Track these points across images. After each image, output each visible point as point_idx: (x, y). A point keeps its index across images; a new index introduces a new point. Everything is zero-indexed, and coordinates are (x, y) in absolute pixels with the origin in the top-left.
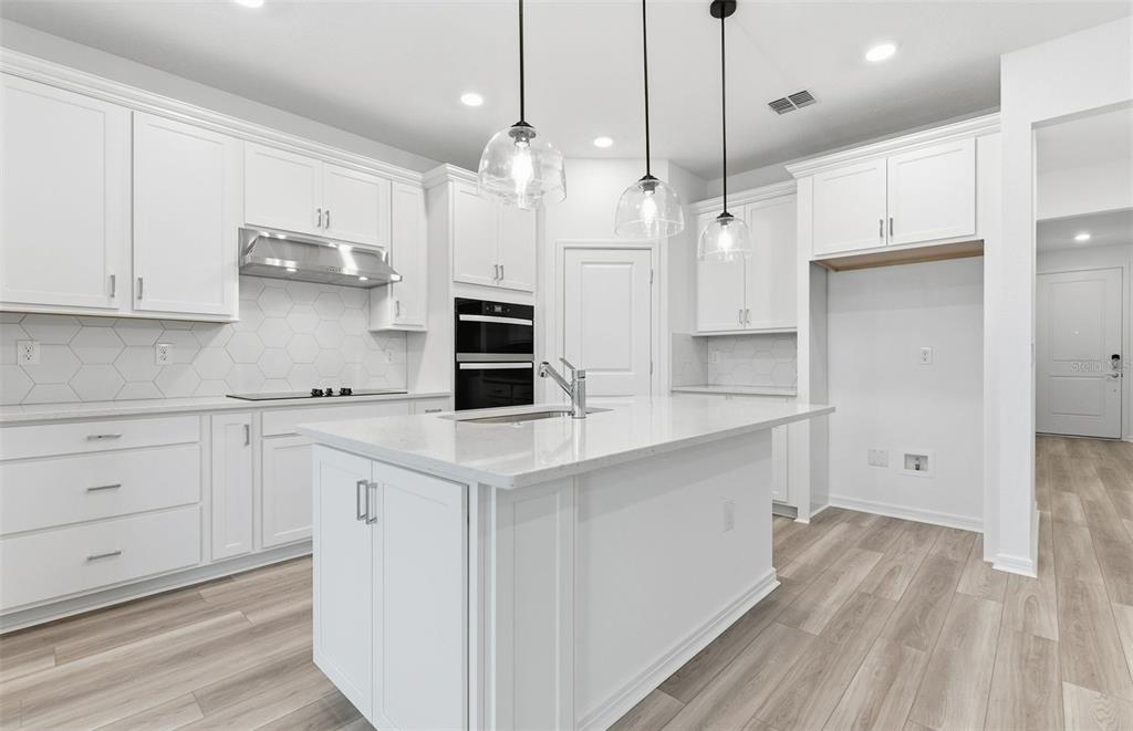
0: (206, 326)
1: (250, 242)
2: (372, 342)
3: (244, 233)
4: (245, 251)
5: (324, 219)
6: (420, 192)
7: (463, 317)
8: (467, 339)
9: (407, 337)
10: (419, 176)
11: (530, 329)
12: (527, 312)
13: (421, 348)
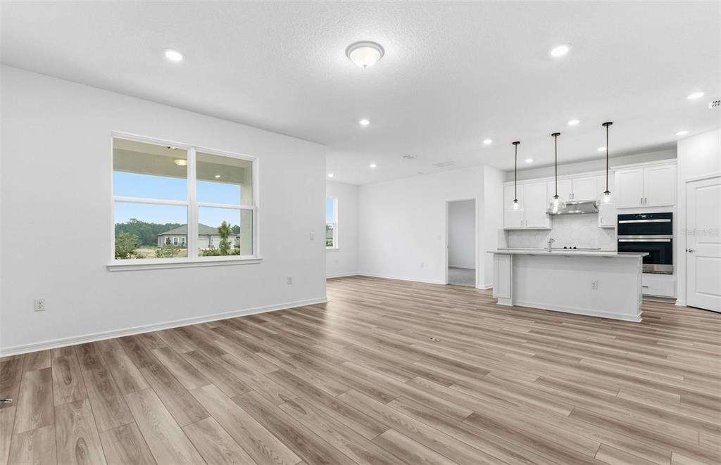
5: (572, 196)
7: (621, 222)
8: (626, 230)
11: (670, 223)
12: (670, 215)
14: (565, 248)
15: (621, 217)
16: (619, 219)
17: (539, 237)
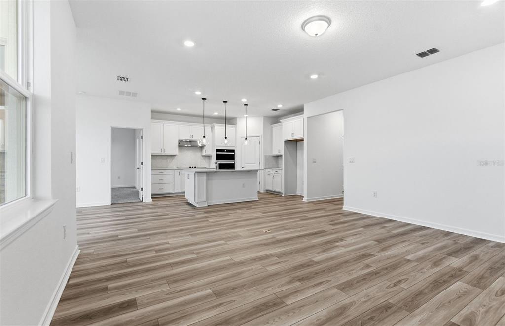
0: (173, 156)
1: (180, 141)
2: (202, 158)
3: (179, 140)
4: (180, 143)
5: (192, 136)
6: (210, 128)
7: (218, 153)
8: (219, 157)
9: (209, 157)
10: (210, 125)
11: (234, 155)
12: (233, 151)
13: (211, 159)
14: (190, 167)
15: (217, 151)
16: (217, 152)
17: (169, 160)
